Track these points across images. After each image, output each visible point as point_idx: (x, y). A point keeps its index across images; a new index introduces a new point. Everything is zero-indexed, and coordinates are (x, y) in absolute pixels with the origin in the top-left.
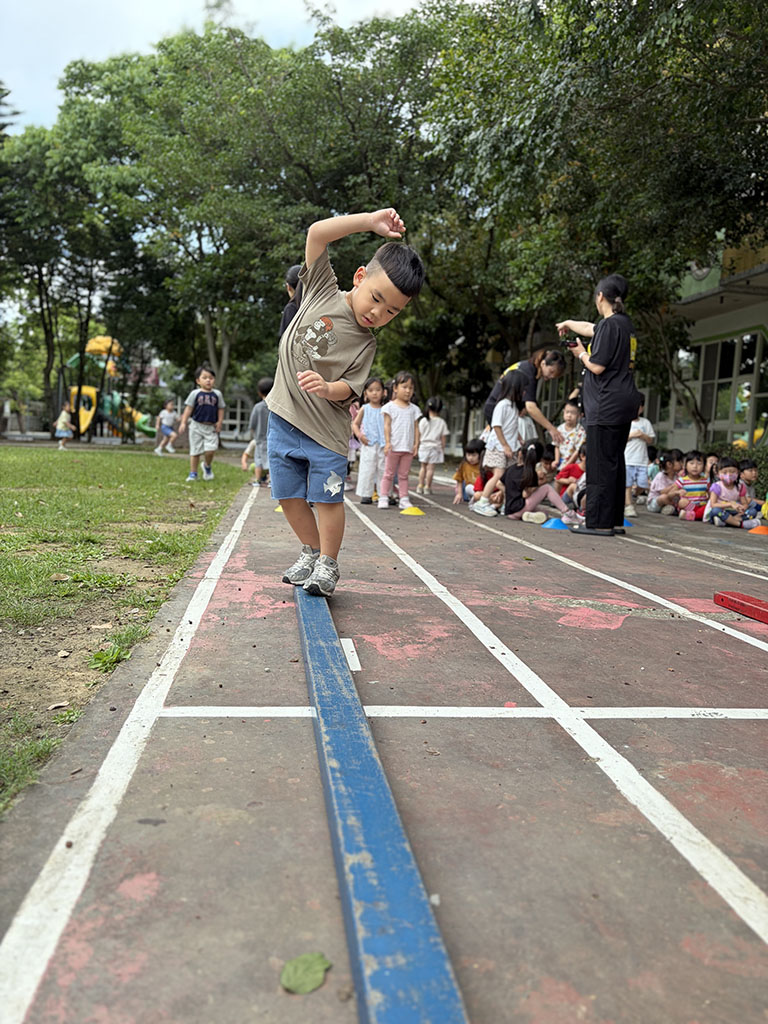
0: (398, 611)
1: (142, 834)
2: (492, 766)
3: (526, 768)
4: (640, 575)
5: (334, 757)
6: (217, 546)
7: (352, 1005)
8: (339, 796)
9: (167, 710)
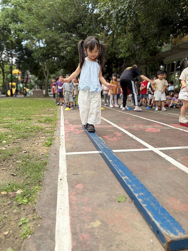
0: (108, 131)
1: (75, 177)
2: (143, 160)
3: (150, 160)
4: (160, 120)
5: (110, 159)
6: (60, 119)
7: (133, 203)
8: (115, 166)
9: (67, 153)
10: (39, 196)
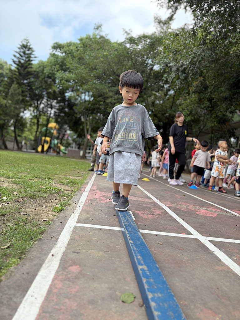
0: (145, 205)
1: (74, 255)
2: (180, 249)
3: (191, 251)
4: (221, 203)
5: (131, 240)
6: (87, 183)
7: (143, 308)
8: (134, 250)
9: (77, 224)
10: (10, 272)
